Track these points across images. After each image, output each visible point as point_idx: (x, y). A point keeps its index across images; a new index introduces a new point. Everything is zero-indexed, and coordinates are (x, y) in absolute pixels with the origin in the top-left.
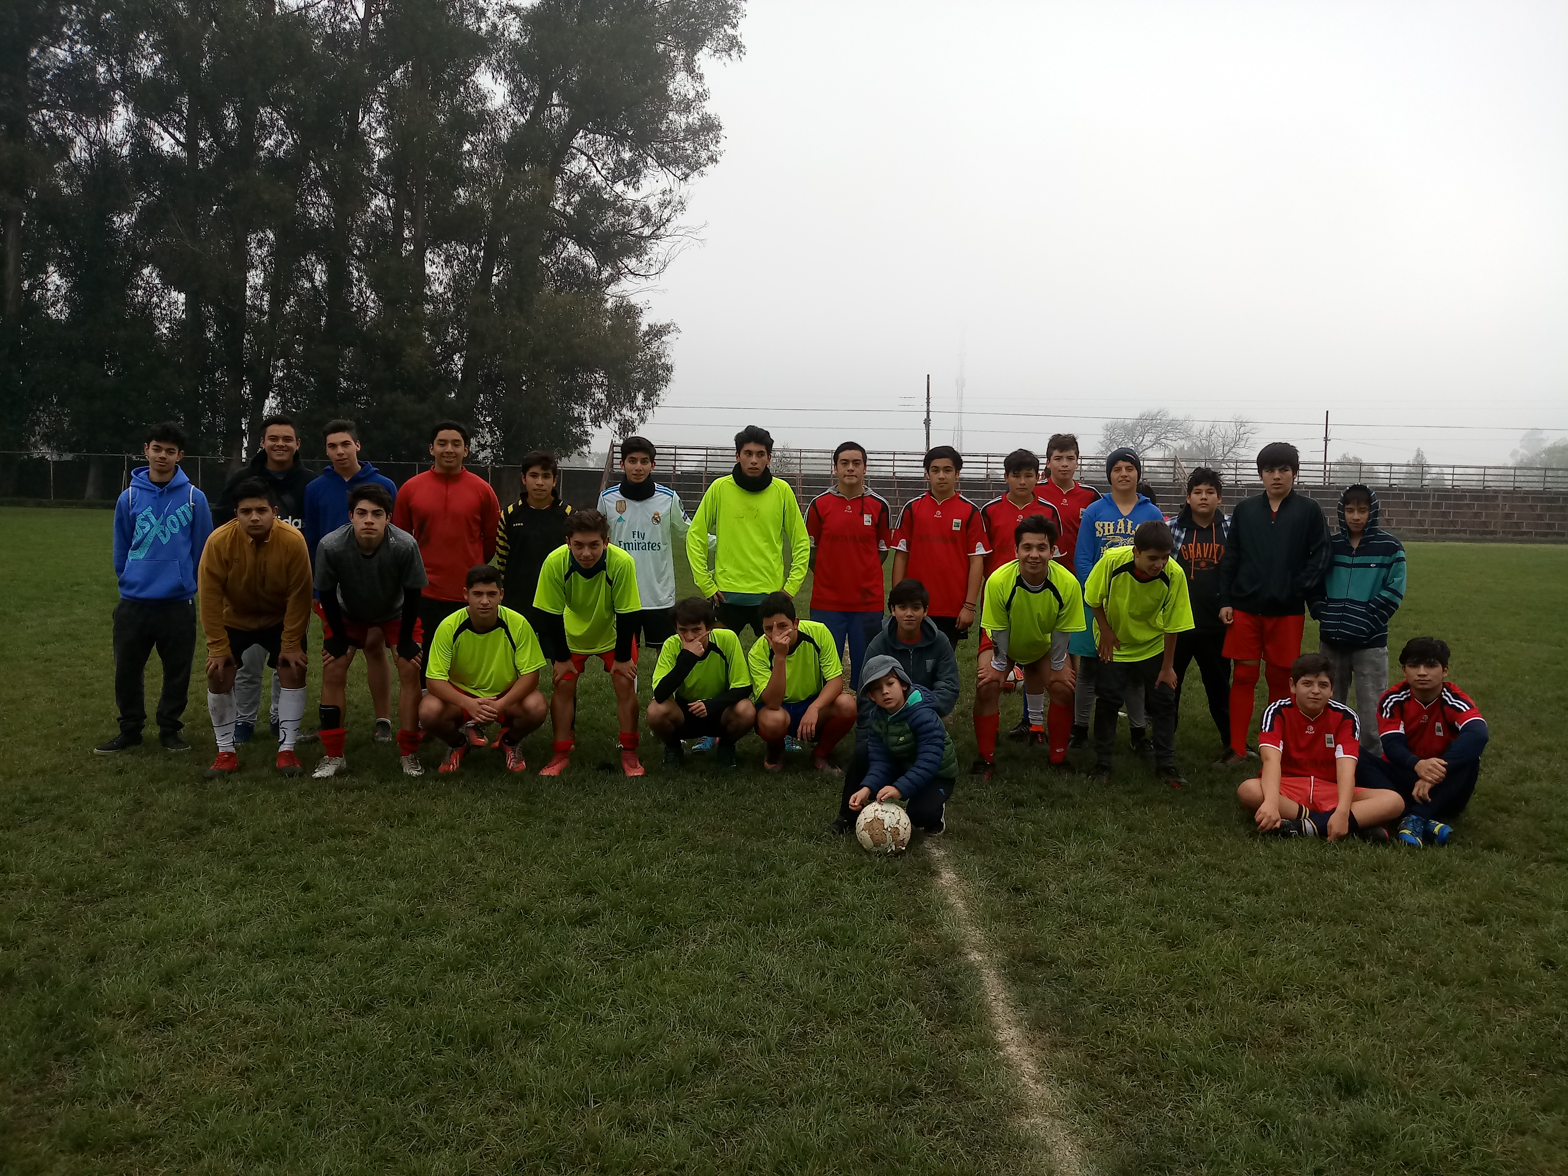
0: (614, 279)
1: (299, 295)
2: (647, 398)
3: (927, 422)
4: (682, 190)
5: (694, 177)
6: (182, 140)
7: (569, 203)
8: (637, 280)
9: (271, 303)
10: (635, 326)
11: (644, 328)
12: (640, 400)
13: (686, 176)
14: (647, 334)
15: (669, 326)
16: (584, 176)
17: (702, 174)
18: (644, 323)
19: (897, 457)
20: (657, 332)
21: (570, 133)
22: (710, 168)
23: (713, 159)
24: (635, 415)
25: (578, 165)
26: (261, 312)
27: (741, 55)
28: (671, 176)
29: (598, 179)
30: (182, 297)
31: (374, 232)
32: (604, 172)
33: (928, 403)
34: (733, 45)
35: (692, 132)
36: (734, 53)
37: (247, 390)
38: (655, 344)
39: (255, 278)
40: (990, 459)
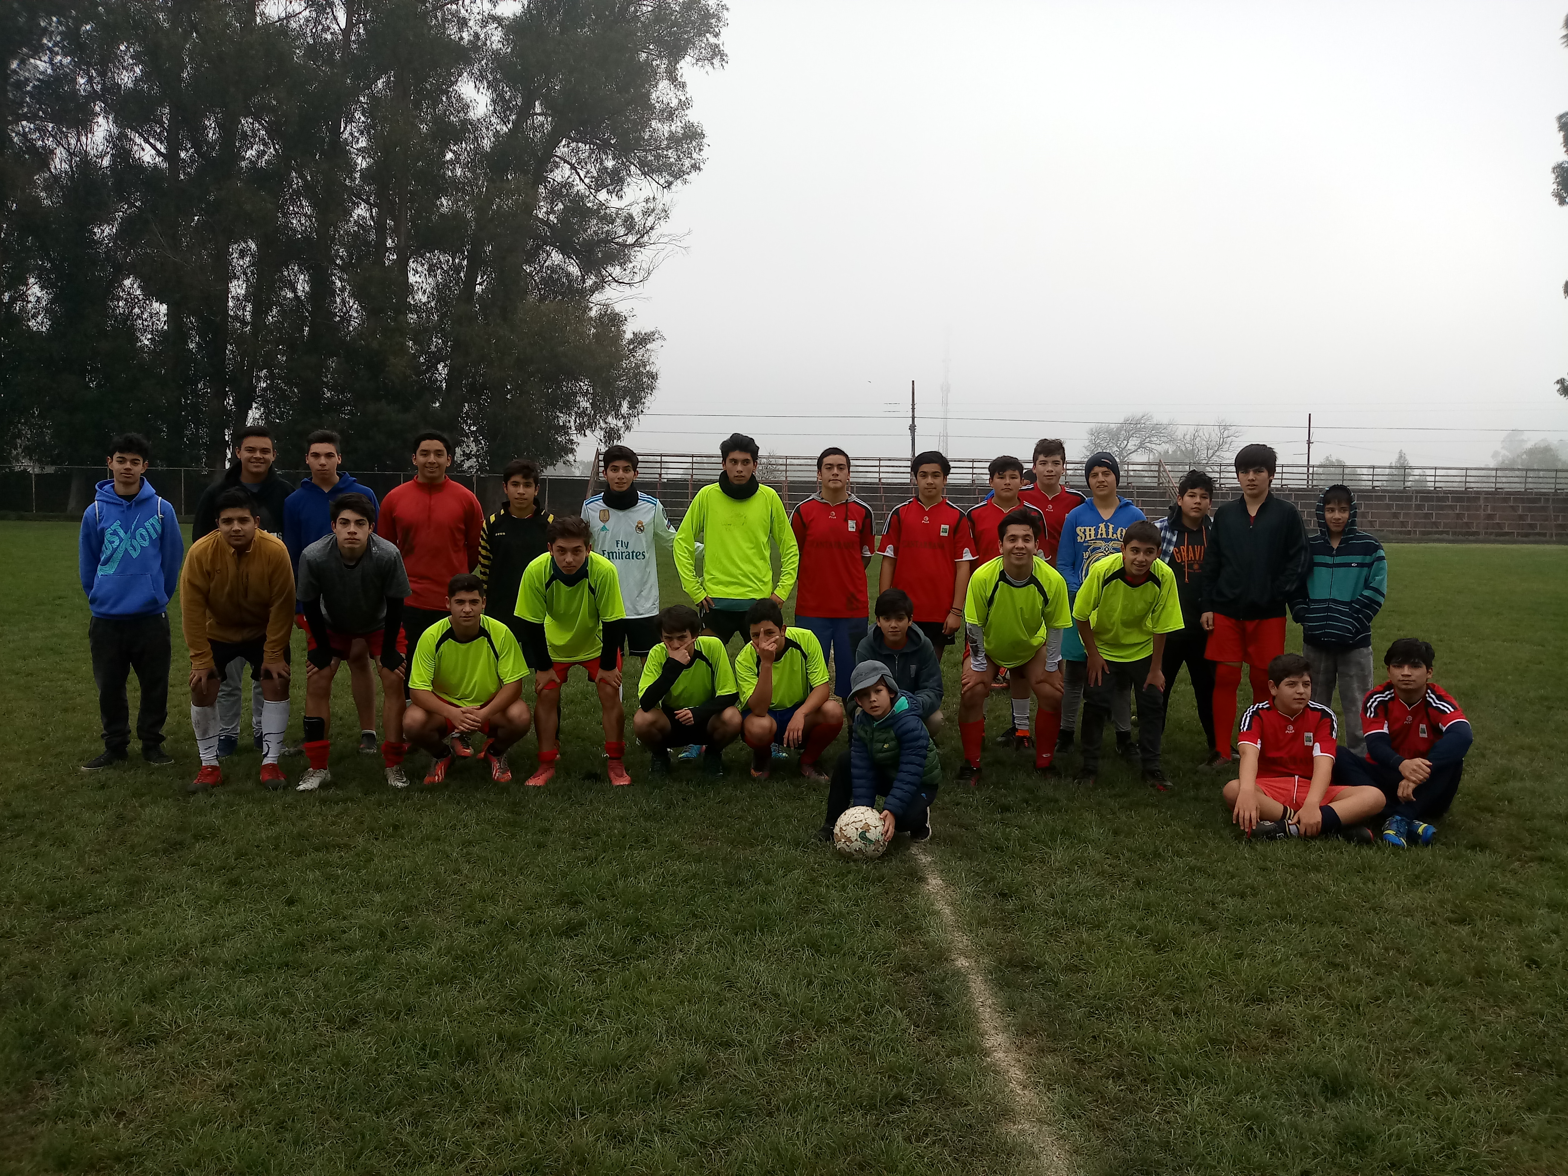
0: (598, 287)
1: (281, 305)
2: (632, 406)
3: (913, 428)
4: (665, 198)
5: (678, 185)
6: (163, 150)
7: (552, 212)
8: (621, 288)
9: (254, 313)
10: (620, 334)
11: (629, 335)
12: (625, 408)
13: (669, 184)
14: (631, 342)
15: (653, 333)
16: (568, 185)
17: (685, 182)
18: (629, 331)
19: (883, 463)
20: (642, 340)
21: (553, 141)
22: (693, 176)
23: (696, 167)
24: (620, 423)
25: (561, 174)
26: (244, 323)
27: (724, 63)
28: (654, 184)
29: (581, 187)
30: (164, 308)
31: (357, 242)
32: (587, 181)
33: (913, 409)
34: (716, 53)
35: (675, 140)
36: (716, 61)
37: (230, 401)
38: (640, 352)
39: (238, 288)
40: (976, 465)
